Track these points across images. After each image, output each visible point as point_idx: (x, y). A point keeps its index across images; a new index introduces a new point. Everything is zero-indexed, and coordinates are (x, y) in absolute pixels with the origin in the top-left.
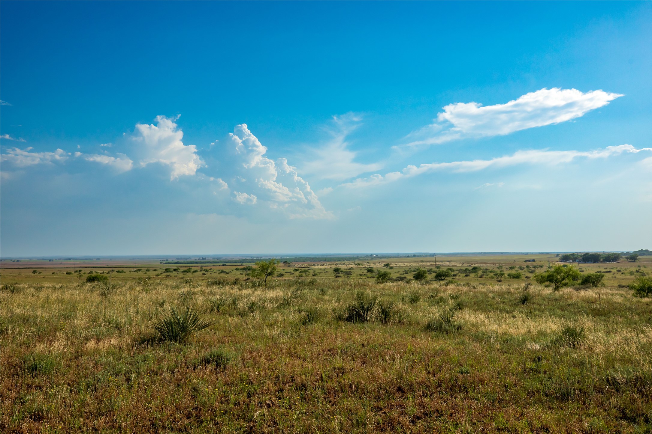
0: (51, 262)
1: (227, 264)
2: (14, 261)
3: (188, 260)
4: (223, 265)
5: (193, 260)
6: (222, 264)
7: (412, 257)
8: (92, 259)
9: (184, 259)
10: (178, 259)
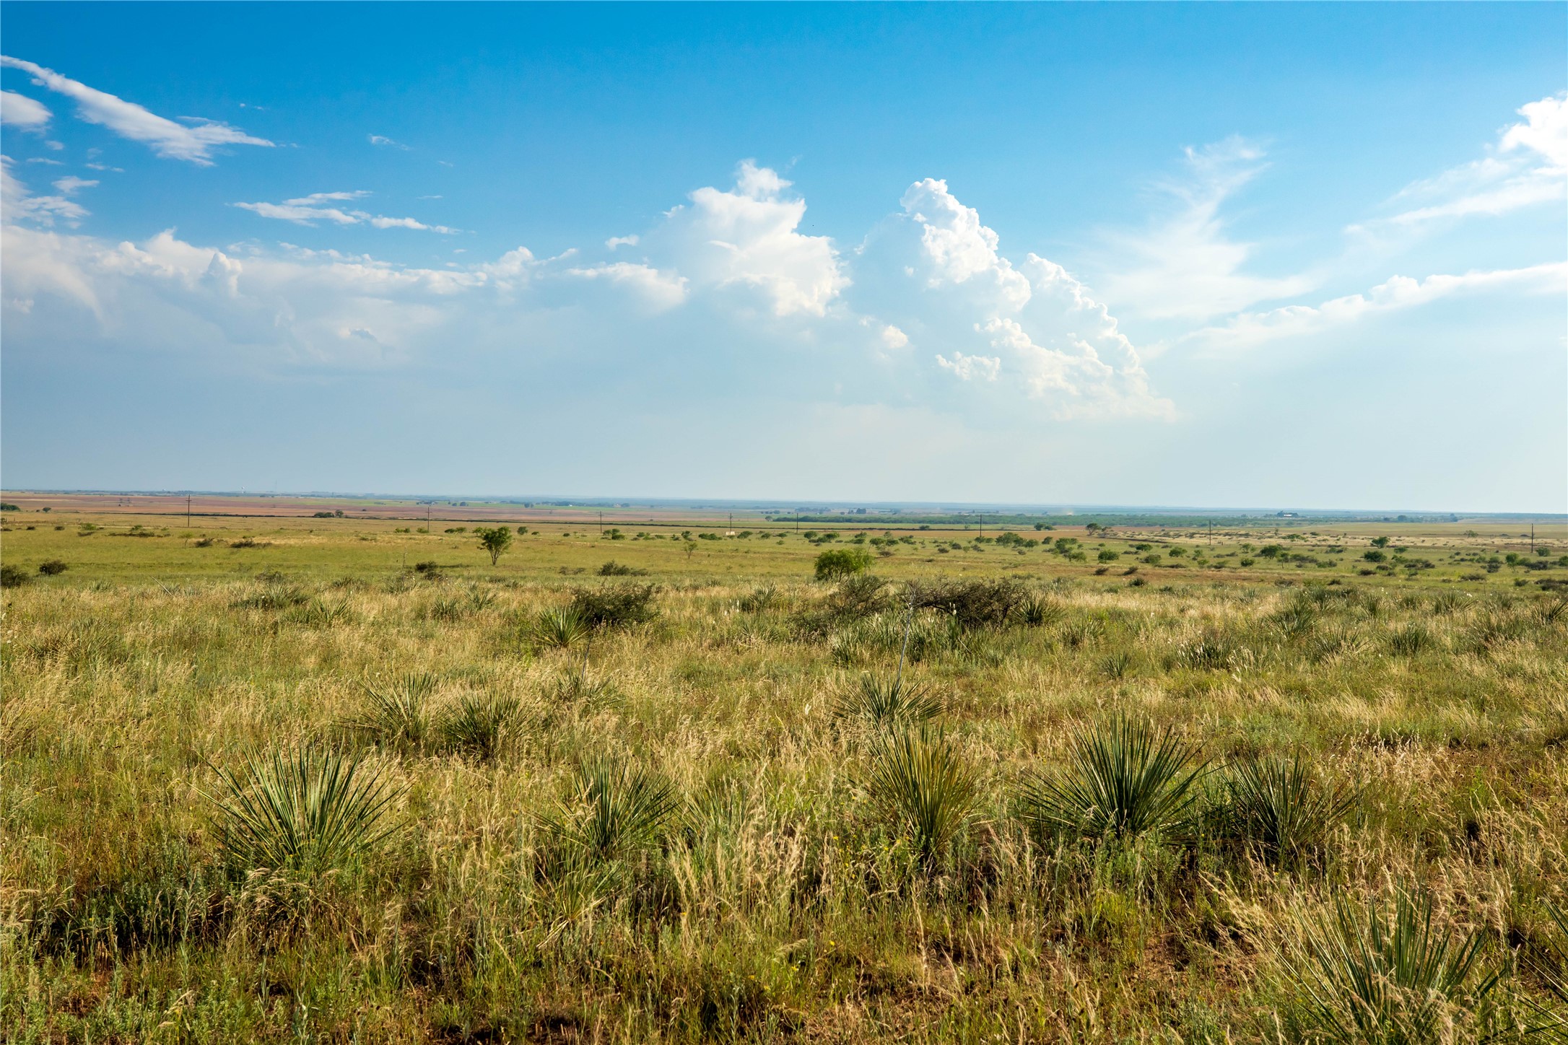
0: (529, 510)
1: (932, 526)
2: (454, 505)
3: (824, 515)
4: (922, 529)
5: (835, 513)
6: (921, 525)
7: (1395, 521)
8: (612, 506)
9: (815, 510)
10: (801, 510)
